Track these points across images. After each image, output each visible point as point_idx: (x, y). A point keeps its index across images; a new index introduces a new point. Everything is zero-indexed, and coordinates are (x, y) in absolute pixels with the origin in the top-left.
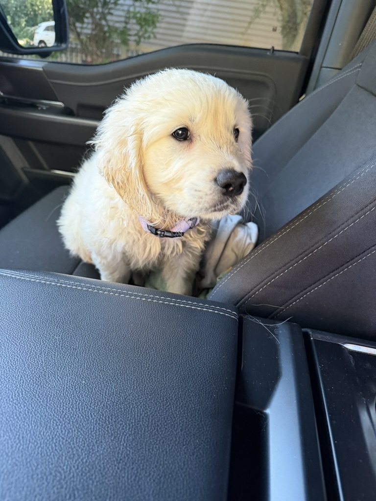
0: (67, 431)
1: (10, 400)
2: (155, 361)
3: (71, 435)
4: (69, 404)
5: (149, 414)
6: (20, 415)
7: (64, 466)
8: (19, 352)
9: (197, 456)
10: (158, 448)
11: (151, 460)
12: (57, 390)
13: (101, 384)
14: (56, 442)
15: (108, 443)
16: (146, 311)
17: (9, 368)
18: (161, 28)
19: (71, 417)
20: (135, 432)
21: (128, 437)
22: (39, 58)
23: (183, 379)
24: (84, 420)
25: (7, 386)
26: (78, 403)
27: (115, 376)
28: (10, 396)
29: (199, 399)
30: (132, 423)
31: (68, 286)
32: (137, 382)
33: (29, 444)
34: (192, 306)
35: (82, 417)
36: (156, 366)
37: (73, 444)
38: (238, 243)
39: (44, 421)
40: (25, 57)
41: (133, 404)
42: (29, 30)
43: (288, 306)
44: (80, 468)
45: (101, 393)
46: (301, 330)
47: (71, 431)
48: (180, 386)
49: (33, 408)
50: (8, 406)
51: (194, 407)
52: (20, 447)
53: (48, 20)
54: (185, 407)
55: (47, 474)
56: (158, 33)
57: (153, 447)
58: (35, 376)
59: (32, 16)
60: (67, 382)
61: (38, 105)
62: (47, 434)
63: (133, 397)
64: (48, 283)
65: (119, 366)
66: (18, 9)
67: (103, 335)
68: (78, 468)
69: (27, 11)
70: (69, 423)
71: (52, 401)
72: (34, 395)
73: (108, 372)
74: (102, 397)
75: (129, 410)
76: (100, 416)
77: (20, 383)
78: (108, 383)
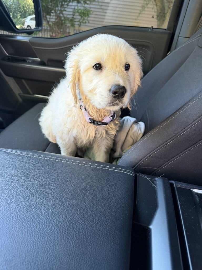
0: (42, 238)
1: (11, 220)
2: (89, 199)
3: (44, 240)
4: (43, 223)
5: (86, 228)
6: (16, 229)
7: (40, 257)
8: (16, 194)
9: (112, 252)
10: (91, 248)
11: (87, 254)
12: (36, 215)
13: (60, 212)
14: (36, 244)
15: (64, 245)
16: (84, 172)
17: (11, 203)
18: (92, 17)
19: (44, 230)
20: (78, 238)
21: (74, 242)
22: (28, 35)
23: (104, 209)
24: (51, 232)
25: (10, 213)
26: (47, 222)
27: (67, 208)
28: (11, 219)
29: (113, 221)
30: (77, 233)
31: (43, 158)
32: (80, 211)
33: (21, 245)
34: (109, 169)
35: (49, 230)
36: (90, 202)
37: (45, 245)
38: (134, 133)
39: (29, 233)
40: (20, 34)
41: (77, 223)
42: (22, 20)
43: (162, 168)
44: (49, 259)
45: (60, 217)
46: (169, 181)
47: (43, 238)
48: (103, 213)
49: (24, 225)
50: (10, 224)
51: (110, 225)
52: (16, 246)
53: (32, 15)
54: (105, 225)
55: (31, 261)
56: (90, 20)
57: (88, 247)
58: (25, 207)
59: (24, 13)
60: (42, 211)
61: (27, 60)
62: (31, 240)
63: (77, 219)
64: (32, 156)
65: (70, 202)
66: (16, 9)
67: (61, 185)
68: (47, 259)
69: (21, 10)
70: (43, 234)
71: (34, 221)
72: (24, 218)
73: (64, 205)
74: (61, 219)
75: (75, 226)
76: (60, 230)
77: (17, 211)
78: (64, 212)
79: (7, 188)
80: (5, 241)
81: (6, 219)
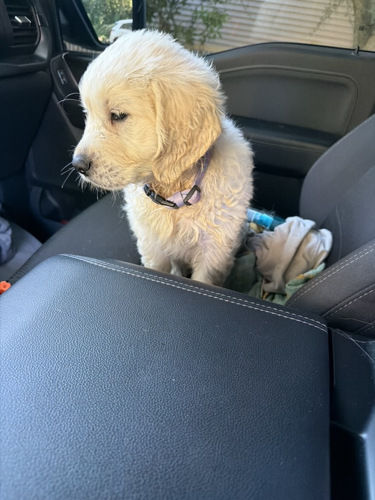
0: (160, 429)
1: (103, 389)
2: (244, 367)
3: (165, 434)
4: (161, 401)
5: (242, 422)
6: (113, 407)
7: (159, 465)
8: (109, 341)
10: (254, 460)
11: (248, 472)
13: (191, 384)
14: (151, 439)
15: (203, 447)
17: (100, 357)
19: (164, 415)
20: (229, 439)
21: (222, 444)
23: (275, 390)
24: (177, 420)
25: (100, 376)
26: (169, 402)
27: (204, 378)
28: (103, 386)
29: (294, 413)
30: (225, 429)
32: (228, 386)
33: (124, 438)
35: (174, 417)
36: (246, 372)
37: (167, 443)
39: (137, 416)
41: (225, 409)
44: (176, 470)
45: (191, 394)
47: (164, 430)
48: (273, 397)
49: (126, 401)
50: (102, 396)
51: (289, 421)
52: (115, 439)
53: (125, 18)
54: (279, 419)
55: (143, 471)
57: (249, 459)
58: (126, 368)
59: (110, 14)
60: (158, 378)
62: (141, 430)
63: (225, 402)
65: (208, 368)
67: (190, 333)
68: (173, 470)
69: (106, 10)
70: (162, 422)
71: (144, 396)
72: (125, 388)
73: (197, 373)
74: (194, 398)
75: (221, 415)
76: (193, 418)
77: (112, 374)
78: (199, 385)
79: (93, 329)
80: (95, 427)
81: (94, 386)
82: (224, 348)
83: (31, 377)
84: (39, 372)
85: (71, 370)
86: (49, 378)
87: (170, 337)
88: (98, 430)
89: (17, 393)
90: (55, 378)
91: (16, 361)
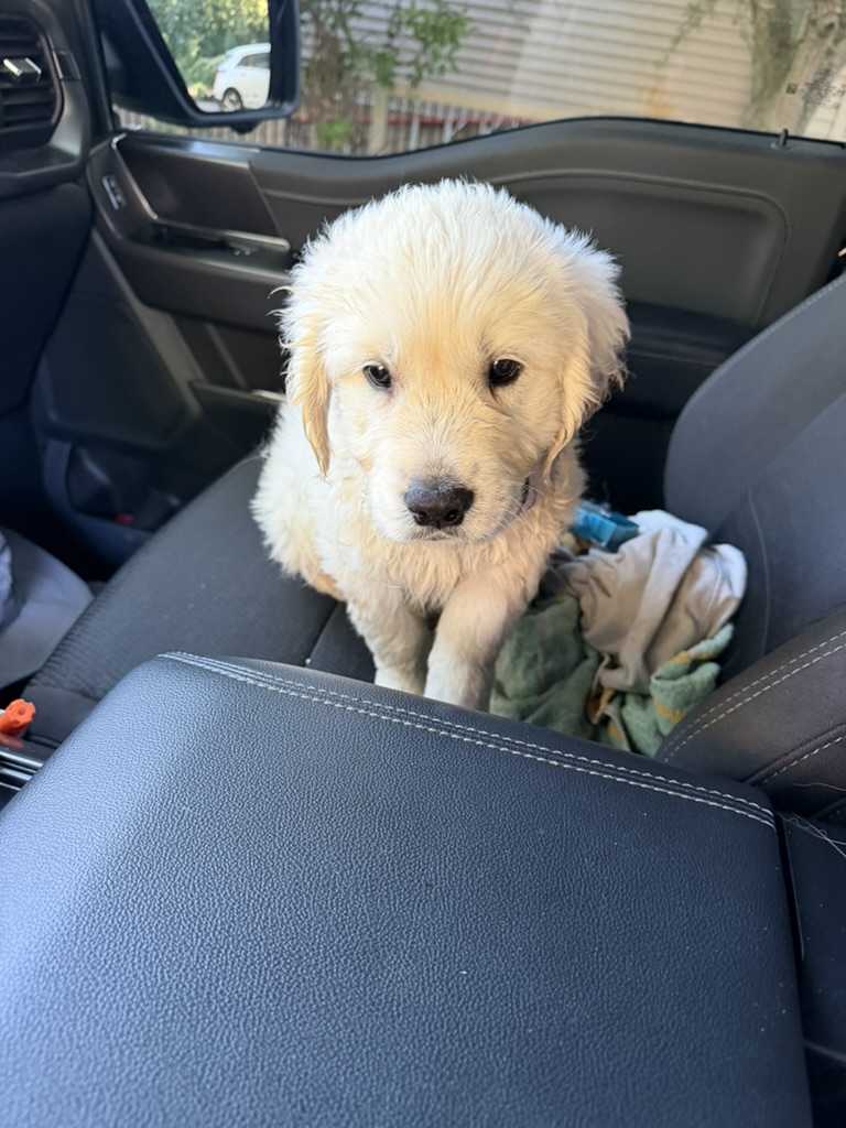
0: (450, 1097)
1: (311, 1005)
2: (611, 929)
3: (461, 1107)
4: (442, 1026)
5: (623, 1066)
6: (340, 1049)
8: (308, 884)
13: (502, 979)
16: (565, 796)
17: (294, 925)
19: (453, 1062)
20: (601, 1112)
23: (683, 982)
24: (483, 1072)
25: (299, 972)
26: (461, 1027)
27: (530, 963)
28: (311, 996)
29: (730, 1037)
30: (590, 1088)
31: (384, 717)
32: (582, 980)
34: (668, 789)
35: (476, 1064)
36: (617, 943)
39: (395, 1069)
40: (204, 133)
41: (583, 1037)
42: (204, 65)
45: (507, 1005)
47: (458, 1097)
48: (680, 998)
49: (366, 1032)
50: (311, 1024)
51: (722, 1058)
53: (248, 43)
54: (701, 1054)
58: (354, 949)
59: (215, 33)
60: (428, 971)
61: (233, 245)
62: (409, 1102)
63: (580, 1019)
64: (338, 705)
65: (534, 937)
66: (186, 18)
67: (484, 852)
69: (205, 23)
70: (450, 1078)
71: (404, 1018)
72: (360, 999)
73: (513, 952)
74: (512, 1014)
75: (577, 1054)
76: (517, 1065)
77: (326, 966)
78: (519, 980)
79: (267, 854)
80: (305, 1102)
81: (290, 999)
82: (564, 886)
83: (146, 984)
84: (162, 972)
85: (233, 963)
86: (188, 985)
87: (443, 866)
88: (315, 1111)
89: (120, 1030)
90: (201, 984)
91: (106, 947)
